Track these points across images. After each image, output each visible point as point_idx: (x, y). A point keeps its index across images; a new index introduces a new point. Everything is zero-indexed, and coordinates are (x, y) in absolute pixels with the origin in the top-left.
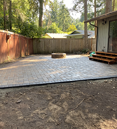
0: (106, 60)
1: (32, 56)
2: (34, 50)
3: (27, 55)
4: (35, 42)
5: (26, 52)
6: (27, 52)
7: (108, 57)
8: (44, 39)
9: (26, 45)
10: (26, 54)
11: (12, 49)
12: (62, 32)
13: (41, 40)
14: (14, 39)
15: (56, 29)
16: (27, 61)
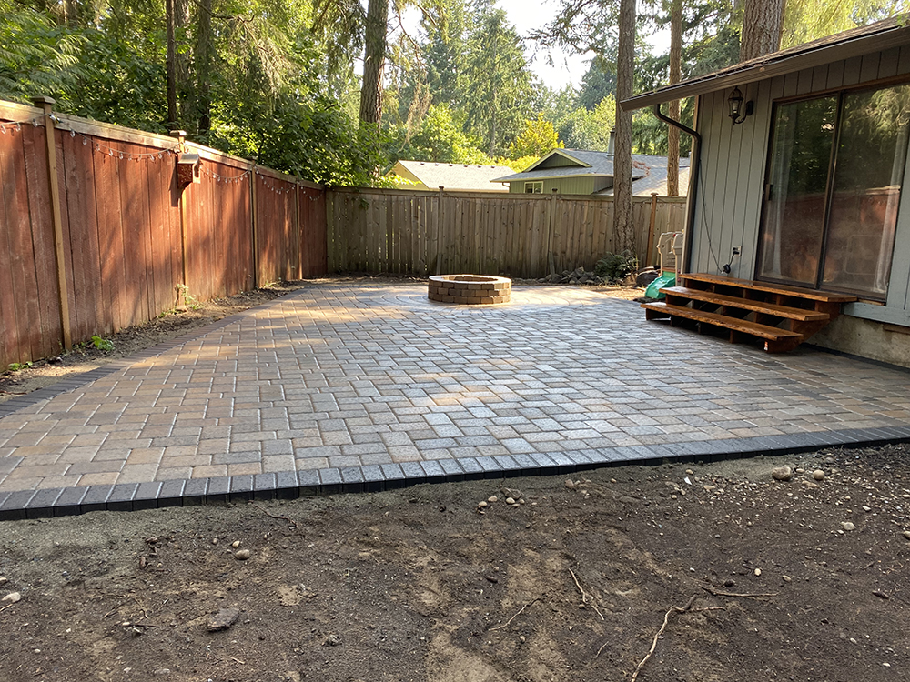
0: (748, 330)
1: (318, 285)
2: (331, 254)
3: (289, 278)
4: (335, 205)
5: (283, 263)
6: (292, 264)
7: (763, 310)
8: (388, 191)
9: (287, 222)
10: (283, 273)
11: (205, 243)
12: (484, 155)
13: (368, 197)
14: (221, 184)
15: (452, 139)
16: (288, 313)
